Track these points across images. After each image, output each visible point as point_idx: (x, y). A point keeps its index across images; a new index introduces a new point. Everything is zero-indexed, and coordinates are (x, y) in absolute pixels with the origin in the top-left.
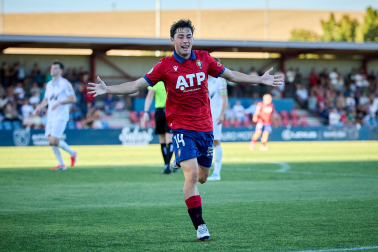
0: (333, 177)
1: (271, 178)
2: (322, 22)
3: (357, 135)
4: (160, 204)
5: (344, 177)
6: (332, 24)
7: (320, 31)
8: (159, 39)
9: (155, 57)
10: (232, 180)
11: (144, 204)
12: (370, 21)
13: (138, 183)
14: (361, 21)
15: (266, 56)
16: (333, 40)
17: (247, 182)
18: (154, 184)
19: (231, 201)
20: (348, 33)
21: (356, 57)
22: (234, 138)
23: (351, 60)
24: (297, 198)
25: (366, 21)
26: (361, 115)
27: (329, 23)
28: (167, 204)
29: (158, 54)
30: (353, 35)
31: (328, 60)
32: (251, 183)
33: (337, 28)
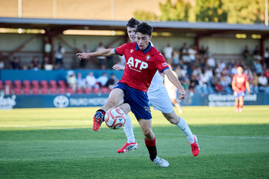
0: (171, 137)
1: (118, 138)
2: (160, 5)
3: (190, 101)
4: (24, 160)
5: (180, 136)
6: (168, 7)
7: (159, 13)
8: (22, 18)
9: (18, 34)
10: (85, 139)
11: (10, 159)
12: (201, 4)
13: (4, 142)
14: (193, 3)
15: (113, 33)
16: (169, 20)
17: (98, 141)
18: (18, 143)
19: (84, 157)
20: (182, 15)
21: (189, 35)
22: (86, 104)
23: (185, 37)
24: (140, 154)
25: (197, 4)
26: (193, 84)
27: (166, 6)
28: (29, 160)
29: (20, 31)
30: (187, 16)
31: (165, 37)
32: (101, 141)
33: (173, 10)
